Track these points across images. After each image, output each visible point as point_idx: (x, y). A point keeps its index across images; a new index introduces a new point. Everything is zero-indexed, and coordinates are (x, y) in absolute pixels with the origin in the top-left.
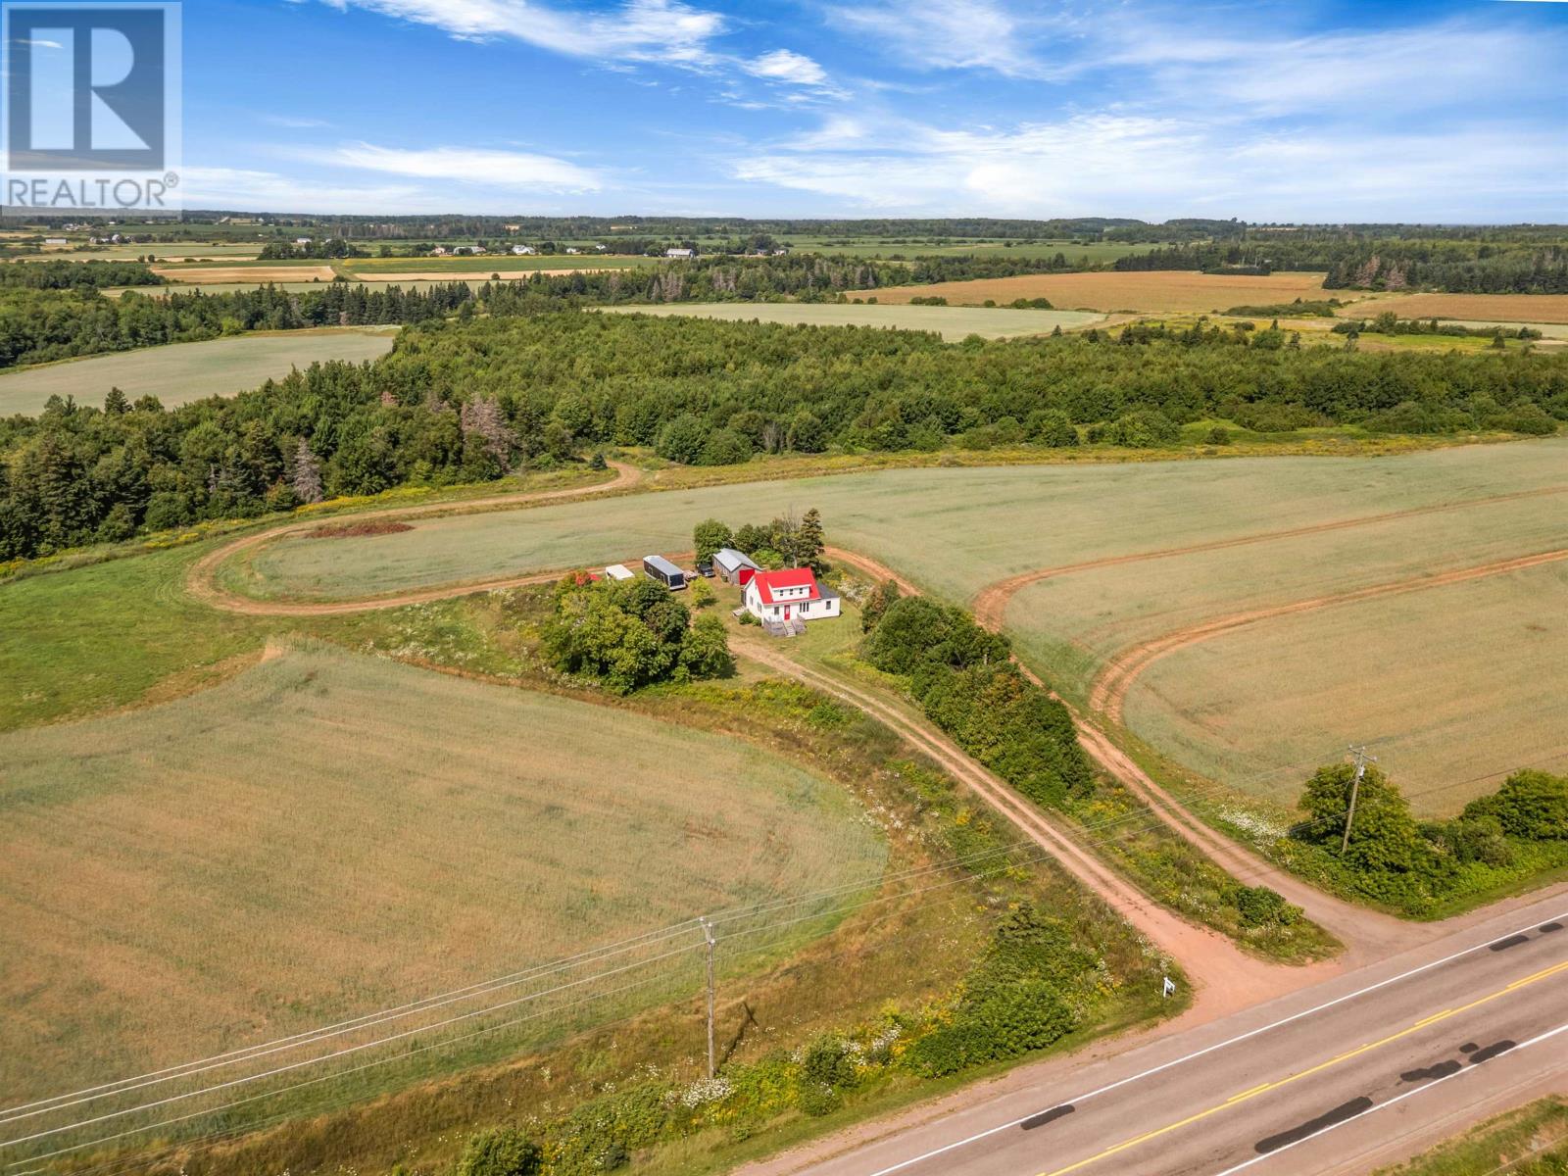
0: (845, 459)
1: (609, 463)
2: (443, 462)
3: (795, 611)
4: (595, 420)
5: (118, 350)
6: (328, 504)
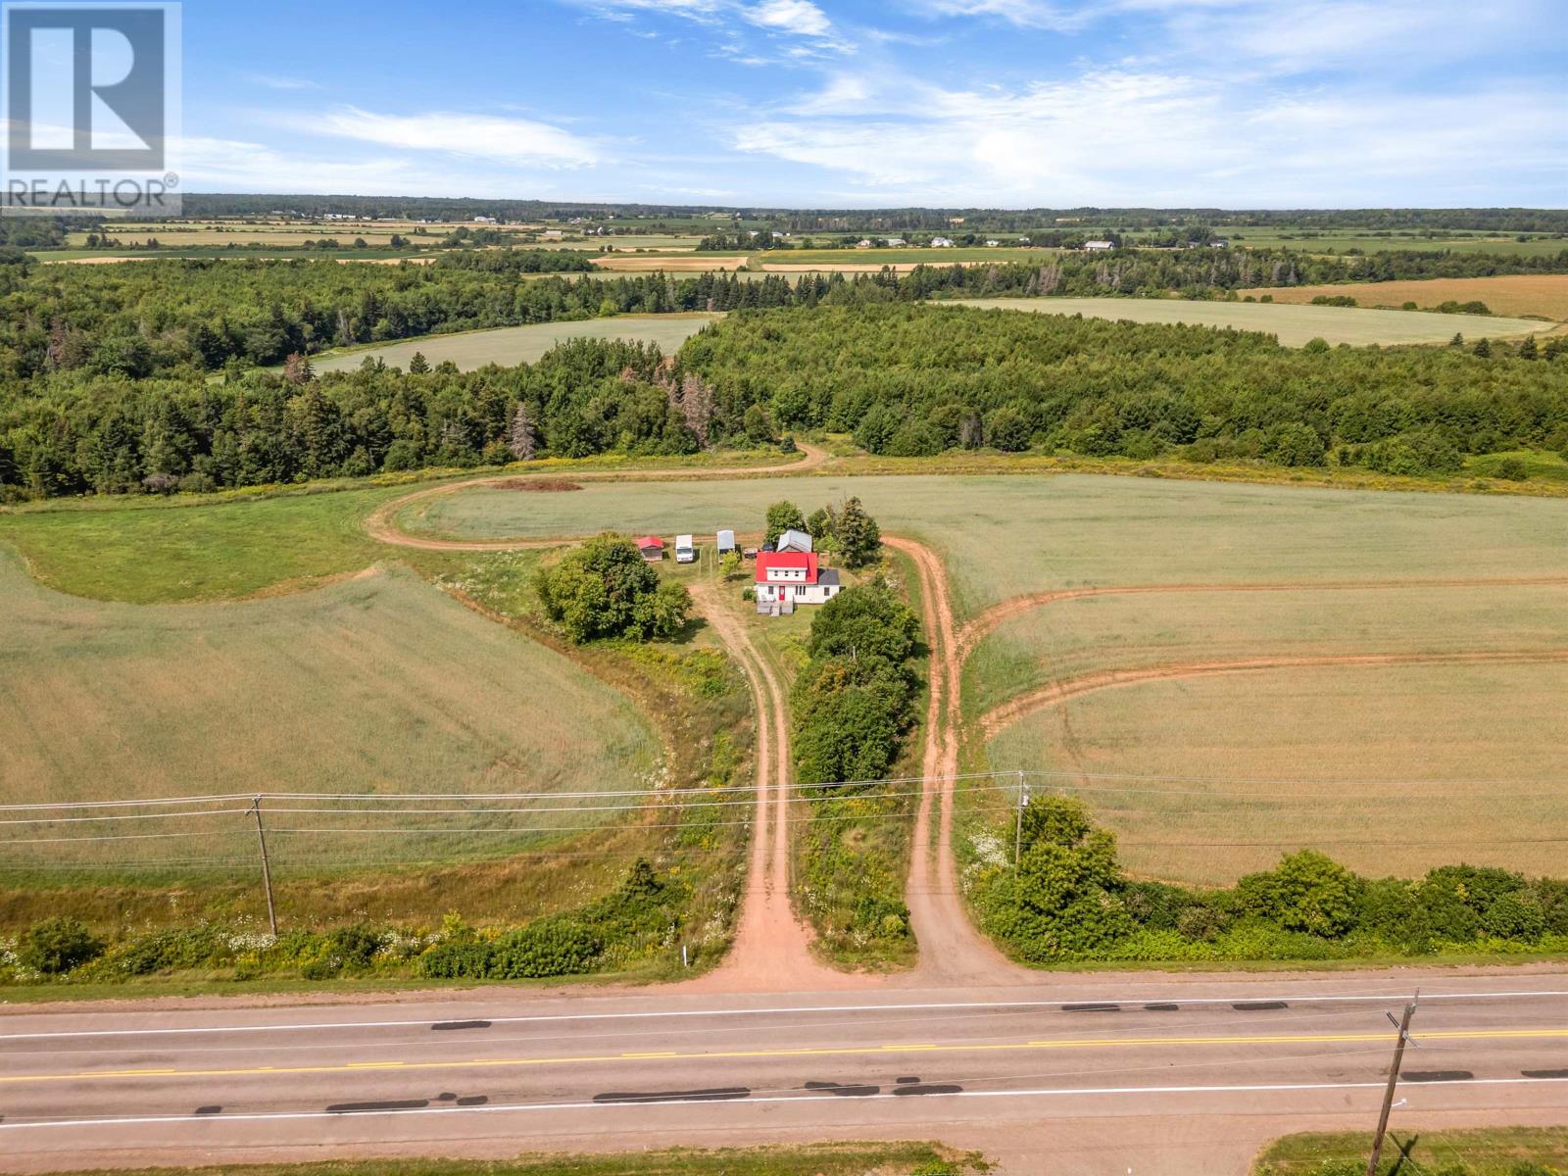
0: (1044, 460)
1: (799, 445)
2: (648, 434)
3: (790, 592)
4: (812, 406)
5: (510, 326)
6: (535, 463)
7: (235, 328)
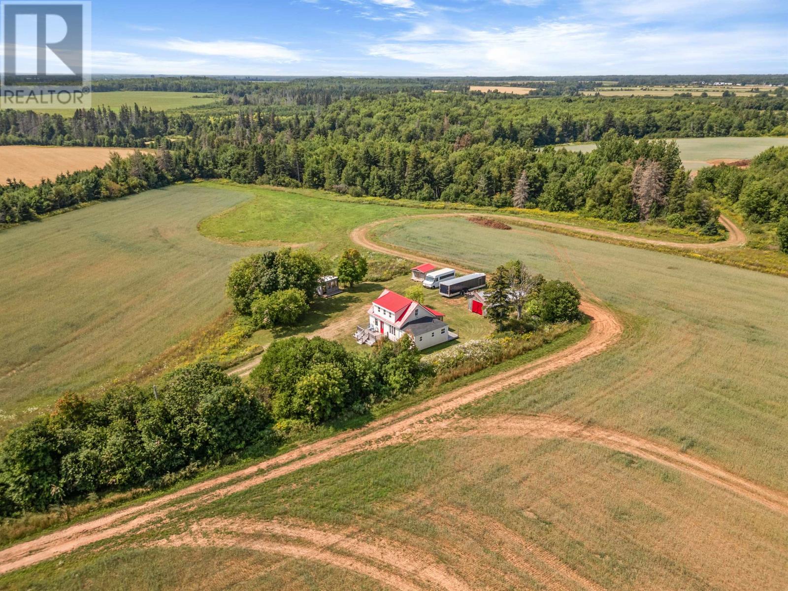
3: (386, 328)
7: (517, 126)
